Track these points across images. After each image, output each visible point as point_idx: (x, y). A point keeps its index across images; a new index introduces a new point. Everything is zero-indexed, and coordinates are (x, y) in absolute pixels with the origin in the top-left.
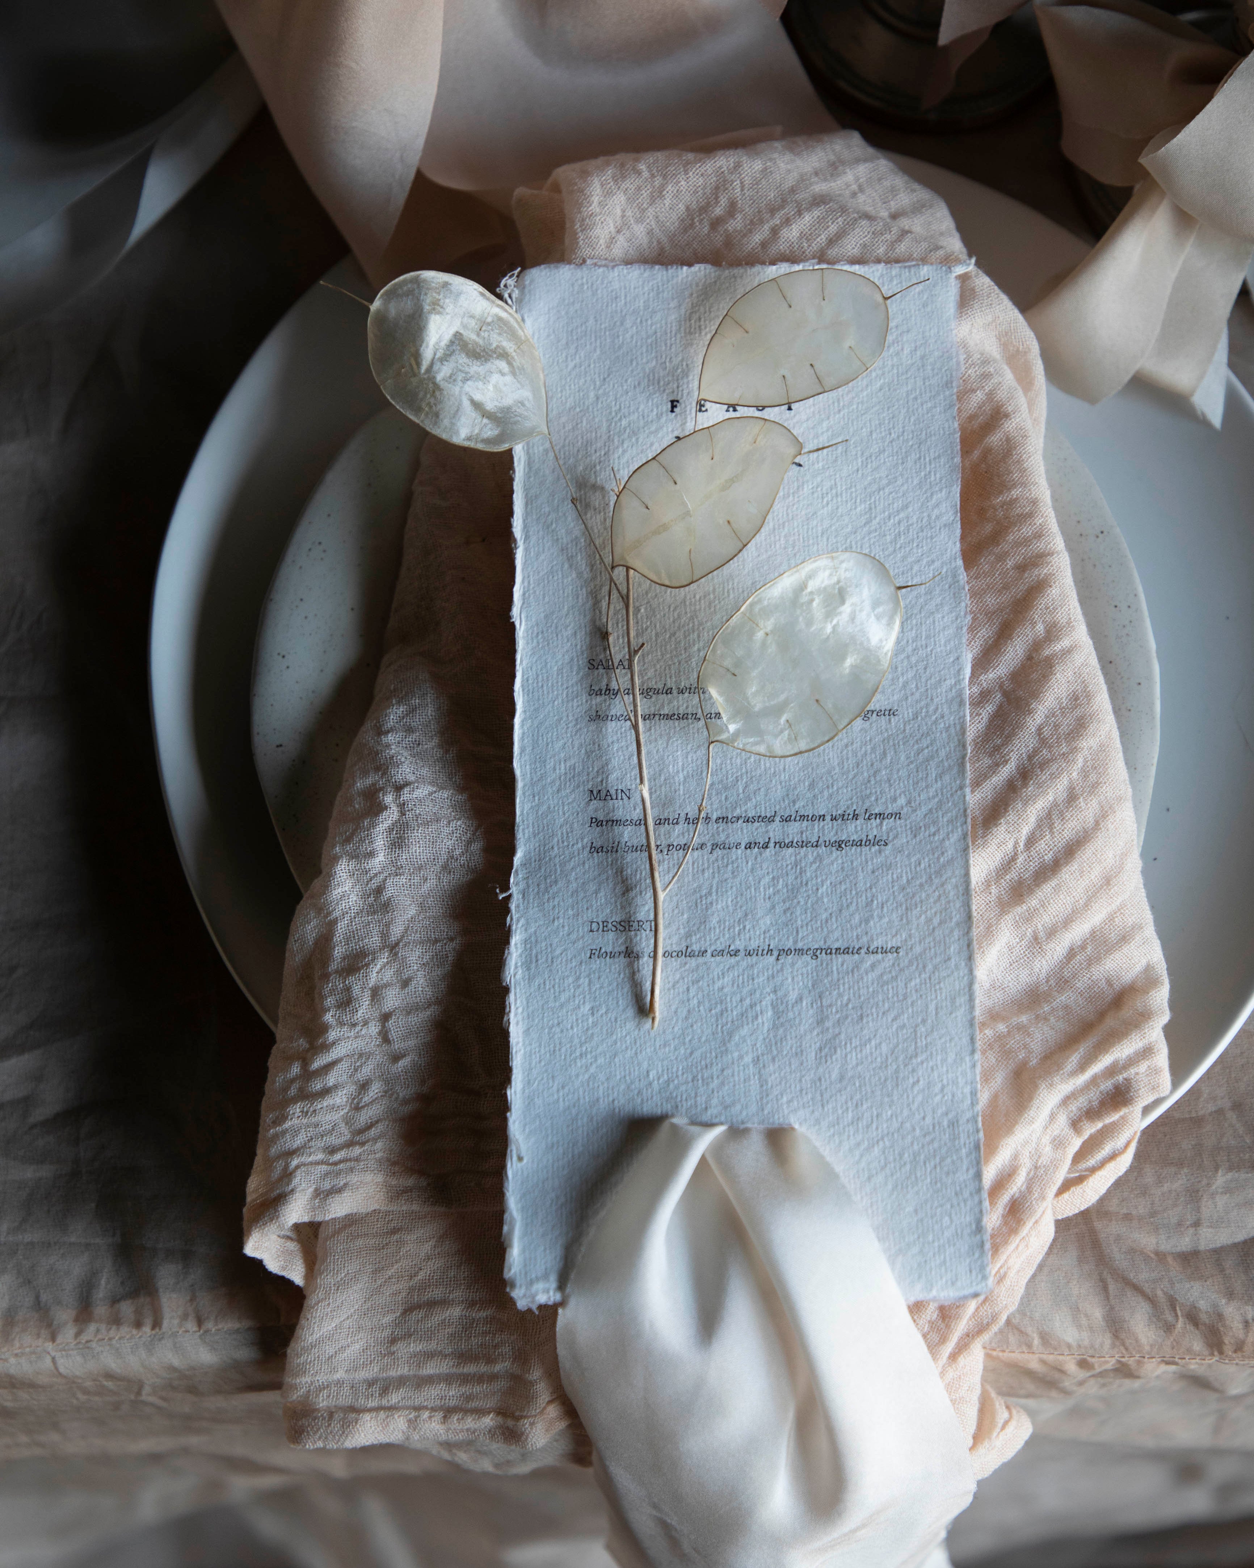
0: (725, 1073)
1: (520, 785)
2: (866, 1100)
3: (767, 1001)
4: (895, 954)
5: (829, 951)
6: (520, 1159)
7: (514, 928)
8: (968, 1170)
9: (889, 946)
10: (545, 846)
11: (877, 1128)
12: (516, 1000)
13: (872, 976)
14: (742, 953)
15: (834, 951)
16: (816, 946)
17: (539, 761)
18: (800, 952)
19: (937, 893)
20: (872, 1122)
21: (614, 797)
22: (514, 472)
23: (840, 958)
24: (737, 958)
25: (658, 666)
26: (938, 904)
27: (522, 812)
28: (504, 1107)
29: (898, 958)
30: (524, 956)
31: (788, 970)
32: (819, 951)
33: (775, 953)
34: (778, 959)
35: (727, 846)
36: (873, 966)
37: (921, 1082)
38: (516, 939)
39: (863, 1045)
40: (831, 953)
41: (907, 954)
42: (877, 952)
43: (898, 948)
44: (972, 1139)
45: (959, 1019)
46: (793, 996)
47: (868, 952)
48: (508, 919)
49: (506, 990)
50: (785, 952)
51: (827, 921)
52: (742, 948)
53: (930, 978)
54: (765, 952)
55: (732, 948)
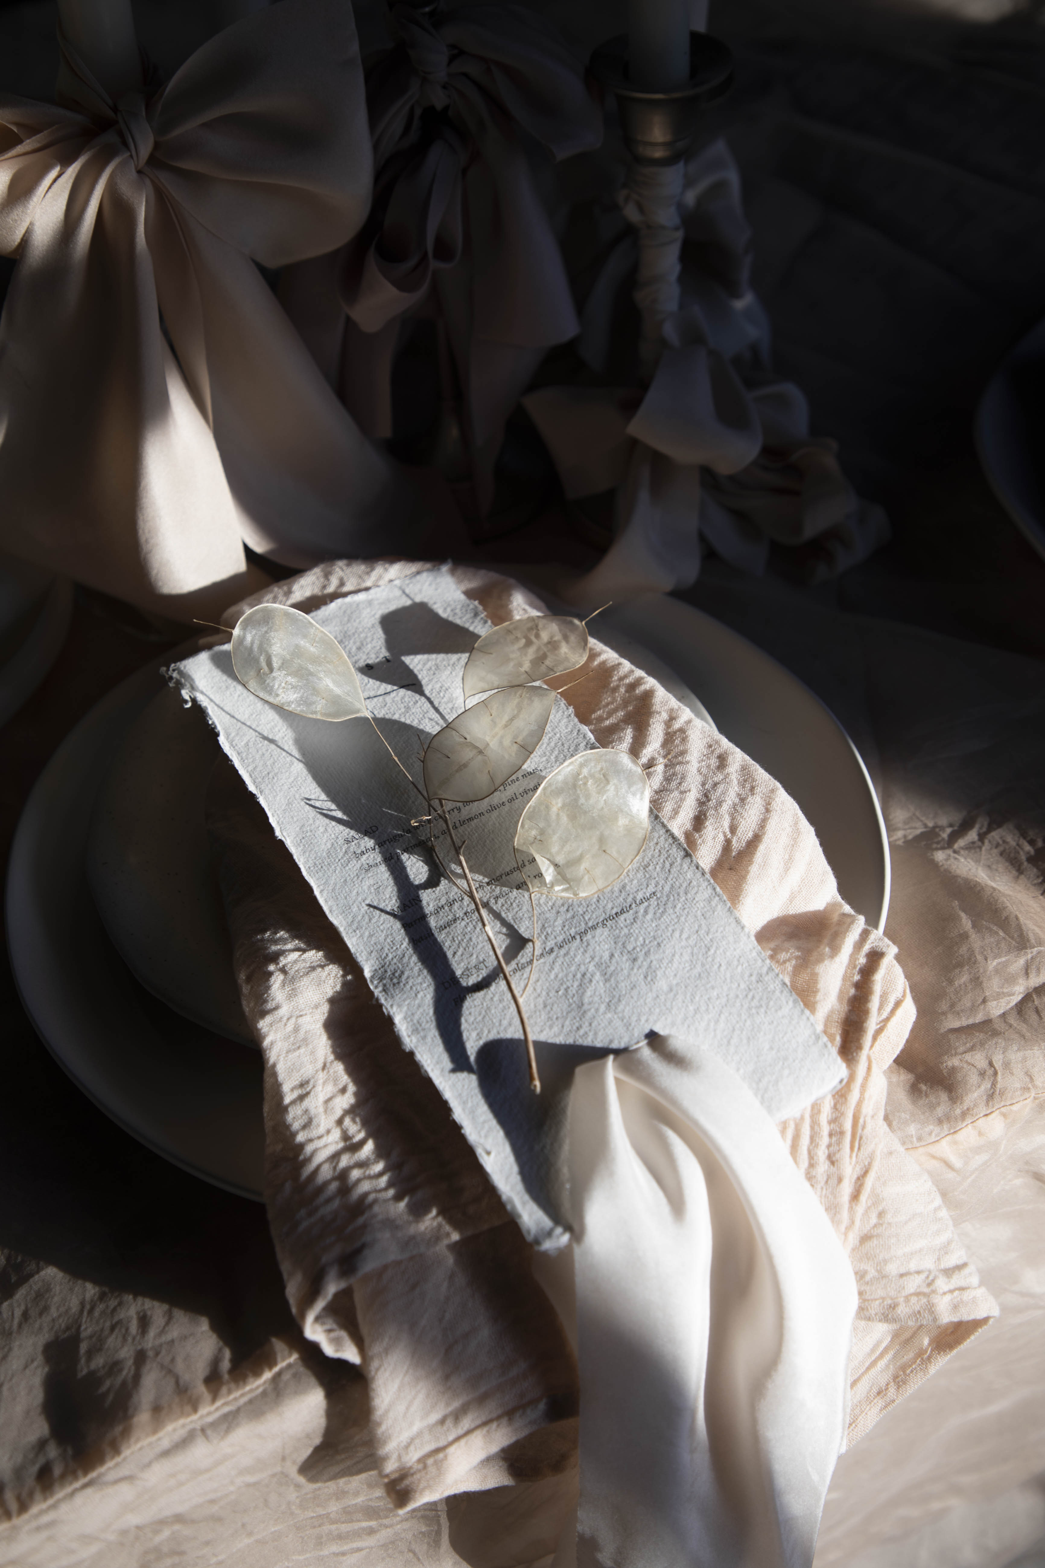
0: (593, 1025)
1: (341, 929)
2: (695, 993)
3: (591, 968)
4: (655, 897)
5: (611, 918)
6: (488, 1153)
7: (391, 1013)
8: (787, 1002)
9: (648, 895)
10: (381, 957)
11: (714, 1008)
12: (422, 1056)
13: (649, 917)
14: (556, 949)
15: (615, 916)
16: (601, 919)
17: (346, 909)
18: (594, 928)
19: (657, 851)
20: (708, 1005)
21: (410, 905)
22: (231, 761)
23: (622, 917)
24: (555, 953)
25: (393, 823)
26: (662, 856)
27: (352, 944)
28: (457, 1128)
29: (658, 899)
30: (409, 1027)
31: (592, 942)
32: (605, 921)
33: (578, 937)
34: (582, 940)
35: (504, 894)
36: (646, 912)
37: (723, 964)
38: (398, 1019)
39: (671, 961)
40: (613, 918)
41: (662, 893)
42: (643, 902)
43: (654, 893)
44: (777, 982)
45: (721, 913)
46: (606, 955)
47: (637, 905)
48: (385, 1010)
49: (412, 1054)
50: (582, 934)
51: (598, 901)
52: (553, 945)
53: (687, 899)
54: (571, 940)
55: (547, 949)
